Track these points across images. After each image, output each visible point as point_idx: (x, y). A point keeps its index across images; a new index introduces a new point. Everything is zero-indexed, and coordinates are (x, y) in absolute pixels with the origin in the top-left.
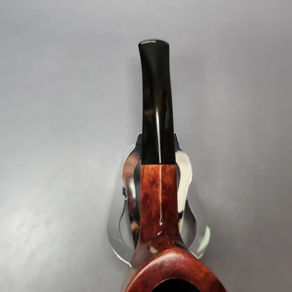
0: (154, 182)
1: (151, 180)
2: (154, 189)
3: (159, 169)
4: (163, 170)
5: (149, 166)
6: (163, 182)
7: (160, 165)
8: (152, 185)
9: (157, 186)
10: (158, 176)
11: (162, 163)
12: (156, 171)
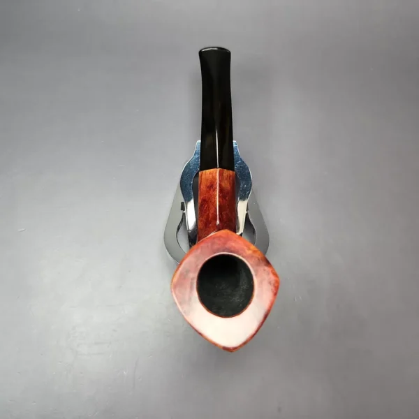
0: (211, 186)
1: (209, 184)
2: (211, 192)
3: (216, 173)
4: (221, 174)
5: (207, 171)
6: (220, 185)
7: (218, 169)
8: (210, 189)
9: (214, 190)
10: (216, 180)
11: (220, 167)
12: (214, 175)
